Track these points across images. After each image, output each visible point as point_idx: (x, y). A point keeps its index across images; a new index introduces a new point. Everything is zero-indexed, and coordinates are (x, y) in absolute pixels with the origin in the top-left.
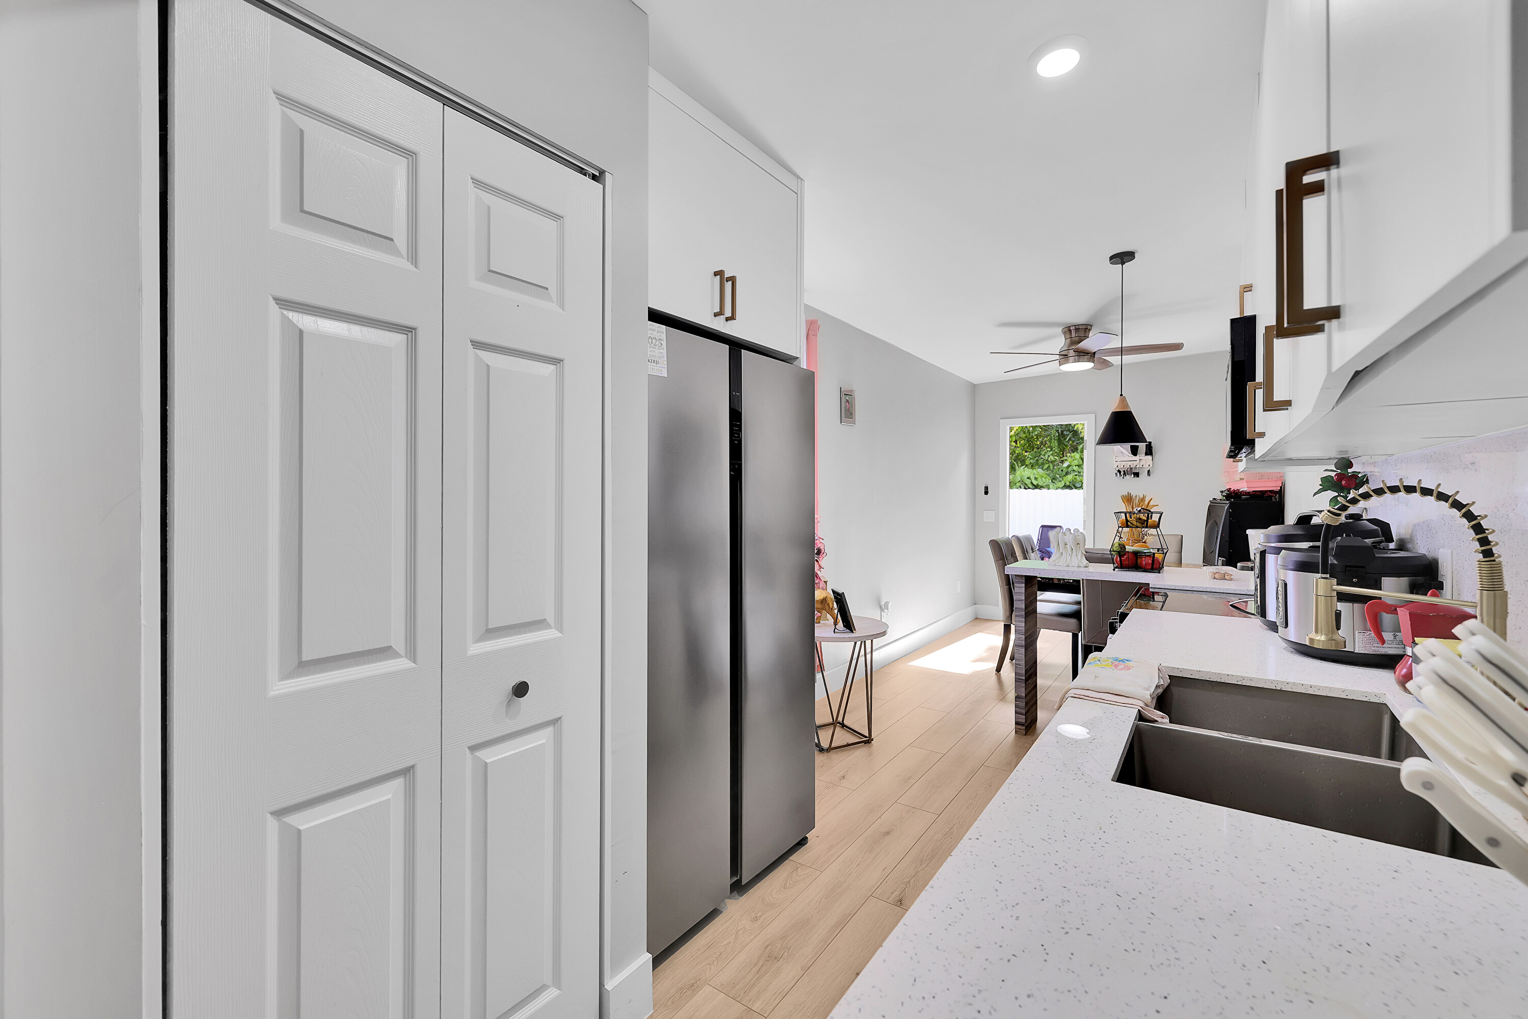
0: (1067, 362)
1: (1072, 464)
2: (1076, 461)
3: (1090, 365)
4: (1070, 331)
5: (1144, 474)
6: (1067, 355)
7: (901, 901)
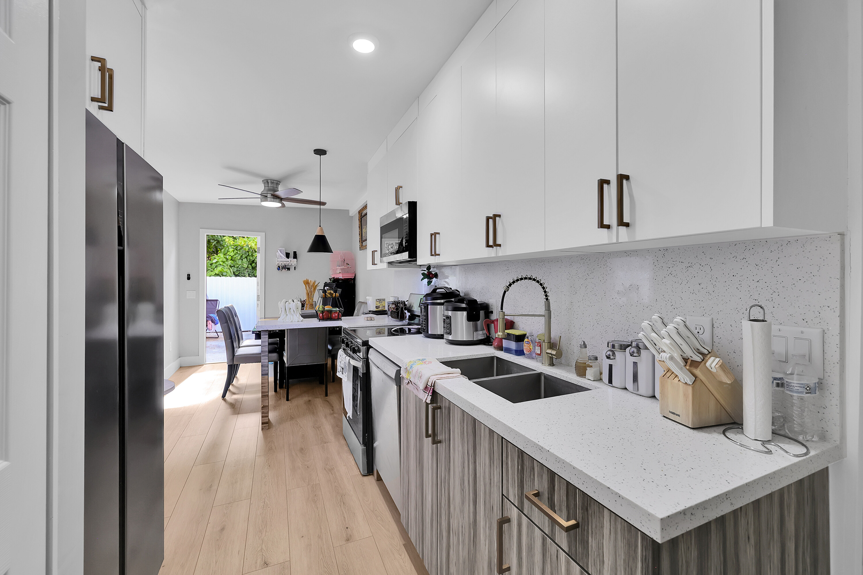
0: (266, 201)
1: (219, 261)
2: (221, 259)
3: (279, 205)
4: (268, 182)
5: (292, 269)
6: (267, 196)
7: (265, 563)
